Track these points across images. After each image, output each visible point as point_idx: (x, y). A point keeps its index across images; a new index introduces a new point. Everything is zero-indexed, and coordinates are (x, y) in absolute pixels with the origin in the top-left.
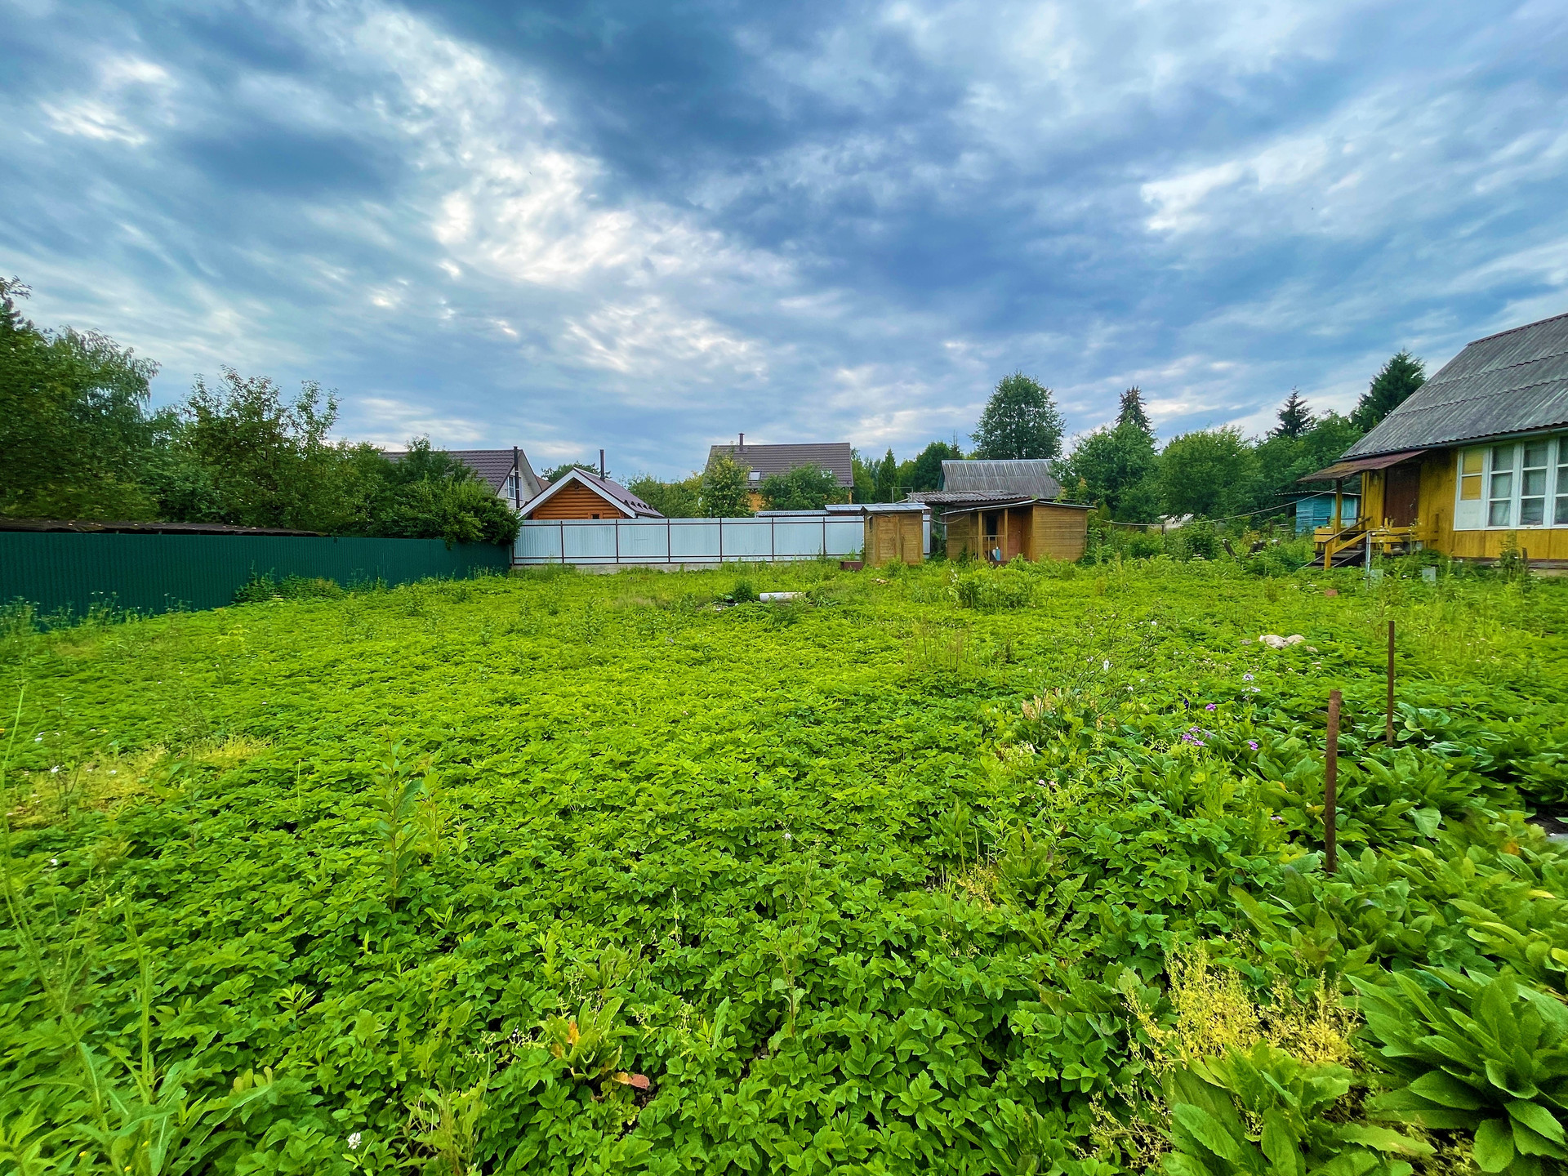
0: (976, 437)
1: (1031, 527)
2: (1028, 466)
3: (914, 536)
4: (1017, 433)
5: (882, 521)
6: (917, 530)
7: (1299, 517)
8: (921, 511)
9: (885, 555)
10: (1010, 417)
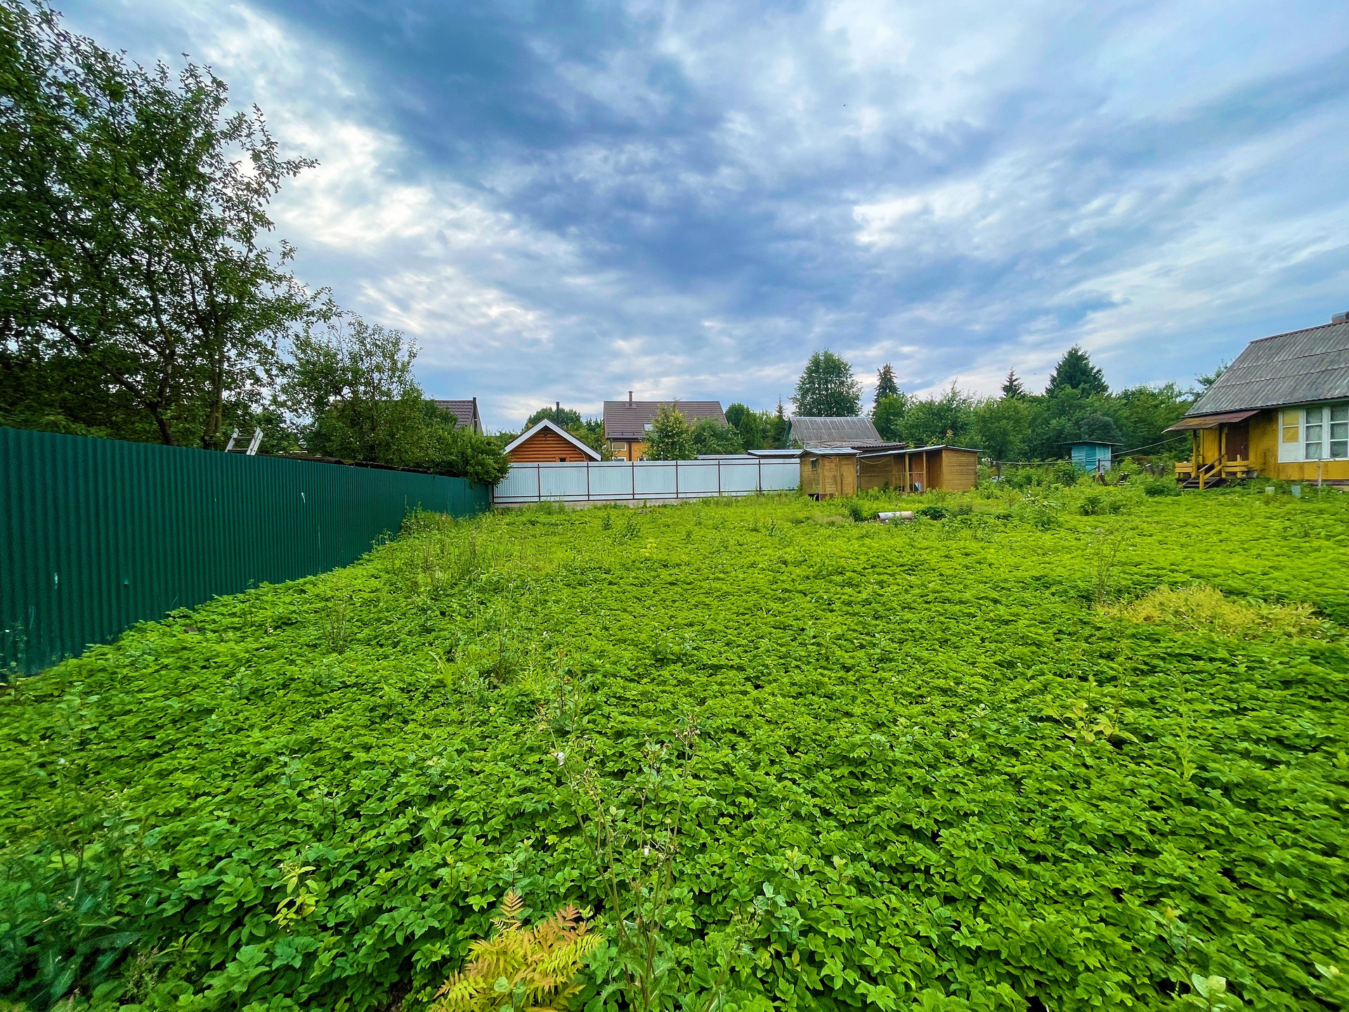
0: (795, 400)
1: (941, 466)
2: (853, 422)
3: (850, 473)
4: (826, 396)
5: (826, 462)
6: (852, 468)
7: (1074, 460)
8: (855, 454)
9: (830, 489)
10: (819, 384)
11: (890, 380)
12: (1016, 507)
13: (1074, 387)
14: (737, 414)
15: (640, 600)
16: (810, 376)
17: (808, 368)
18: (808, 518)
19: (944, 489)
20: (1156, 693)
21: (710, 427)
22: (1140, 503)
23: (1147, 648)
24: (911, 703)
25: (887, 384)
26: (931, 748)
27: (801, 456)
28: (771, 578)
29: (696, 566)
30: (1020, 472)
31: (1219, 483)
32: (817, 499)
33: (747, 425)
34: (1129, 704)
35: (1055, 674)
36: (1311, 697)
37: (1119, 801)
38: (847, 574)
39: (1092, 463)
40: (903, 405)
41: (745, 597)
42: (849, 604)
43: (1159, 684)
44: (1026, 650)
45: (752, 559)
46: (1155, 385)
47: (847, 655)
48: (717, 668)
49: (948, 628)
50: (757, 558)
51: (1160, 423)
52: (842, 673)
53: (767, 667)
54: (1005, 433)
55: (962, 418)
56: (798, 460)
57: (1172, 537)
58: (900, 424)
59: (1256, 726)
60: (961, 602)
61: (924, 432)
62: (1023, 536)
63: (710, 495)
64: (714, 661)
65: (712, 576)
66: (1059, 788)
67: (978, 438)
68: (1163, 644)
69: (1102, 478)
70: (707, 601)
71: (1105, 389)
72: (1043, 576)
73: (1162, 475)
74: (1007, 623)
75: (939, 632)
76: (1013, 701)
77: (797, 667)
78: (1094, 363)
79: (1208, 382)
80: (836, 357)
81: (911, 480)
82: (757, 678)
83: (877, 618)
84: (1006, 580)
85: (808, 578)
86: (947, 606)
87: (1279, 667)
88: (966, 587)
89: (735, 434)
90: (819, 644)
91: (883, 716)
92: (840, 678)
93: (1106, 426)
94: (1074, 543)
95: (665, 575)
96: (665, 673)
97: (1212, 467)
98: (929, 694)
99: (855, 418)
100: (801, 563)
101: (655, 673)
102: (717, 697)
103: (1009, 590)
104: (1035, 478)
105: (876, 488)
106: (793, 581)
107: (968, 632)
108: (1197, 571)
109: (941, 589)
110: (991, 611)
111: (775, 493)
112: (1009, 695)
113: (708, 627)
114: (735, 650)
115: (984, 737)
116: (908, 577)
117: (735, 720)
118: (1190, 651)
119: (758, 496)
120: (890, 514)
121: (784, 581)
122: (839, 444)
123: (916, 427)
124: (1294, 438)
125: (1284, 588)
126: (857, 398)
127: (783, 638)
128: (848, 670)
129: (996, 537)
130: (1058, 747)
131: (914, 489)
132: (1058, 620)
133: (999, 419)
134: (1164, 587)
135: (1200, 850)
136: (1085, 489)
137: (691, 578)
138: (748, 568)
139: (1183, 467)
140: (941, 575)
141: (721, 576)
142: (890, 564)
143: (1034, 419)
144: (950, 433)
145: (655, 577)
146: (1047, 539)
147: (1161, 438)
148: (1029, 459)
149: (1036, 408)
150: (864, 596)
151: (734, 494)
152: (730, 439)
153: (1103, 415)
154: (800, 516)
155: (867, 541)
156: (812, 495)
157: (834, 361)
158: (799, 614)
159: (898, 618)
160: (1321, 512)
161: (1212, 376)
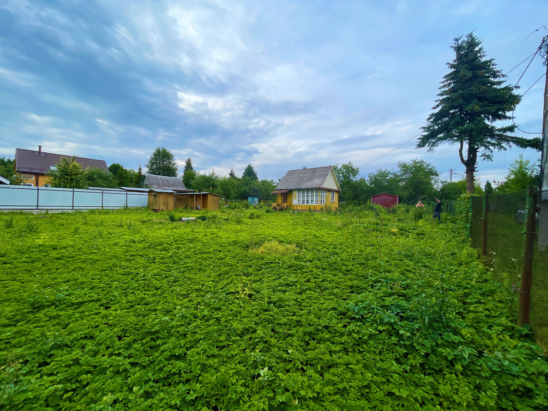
0: (148, 166)
1: (207, 200)
2: (174, 180)
3: (171, 201)
4: (162, 167)
5: (161, 195)
6: (172, 199)
7: (249, 200)
8: (174, 193)
9: (162, 207)
10: (160, 161)
11: (190, 164)
12: (230, 216)
13: (249, 177)
14: (116, 169)
15: (29, 271)
16: (155, 157)
17: (155, 153)
18: (149, 220)
19: (208, 209)
20: (262, 276)
21: (98, 173)
22: (264, 215)
23: (260, 262)
24: (184, 298)
25: (189, 166)
26: (189, 316)
27: (149, 192)
28: (125, 250)
29: (79, 247)
30: (233, 204)
31: (281, 210)
32: (155, 212)
33: (121, 174)
34: (255, 281)
35: (236, 276)
36: (294, 270)
37: (248, 317)
38: (164, 245)
39: (253, 202)
40: (195, 175)
41: (108, 261)
42: (163, 258)
43: (263, 273)
44: (227, 268)
45: (116, 241)
46: (269, 180)
47: (158, 282)
48: (80, 304)
49: (202, 264)
50: (119, 241)
51: (270, 191)
52: (155, 291)
53: (114, 296)
54: (229, 190)
55: (216, 183)
56: (147, 194)
57: (270, 225)
58: (193, 183)
59: (282, 281)
60: (208, 253)
61: (202, 187)
62: (232, 226)
63: (95, 208)
64: (80, 300)
65: (89, 252)
66: (232, 318)
67: (220, 191)
68: (264, 260)
69: (255, 207)
70: (83, 266)
71: (257, 179)
72: (236, 241)
73: (269, 207)
74: (223, 259)
75: (198, 266)
76: (221, 289)
77: (132, 293)
78: (255, 170)
79: (280, 180)
80: (168, 151)
81: (196, 205)
82: (108, 303)
83: (175, 263)
84: (224, 243)
85: (145, 248)
86: (203, 255)
87: (288, 262)
88: (211, 246)
89: (114, 178)
90: (145, 280)
91: (170, 307)
92: (153, 294)
93: (257, 190)
94: (246, 228)
95: (54, 254)
96: (40, 315)
97: (280, 205)
98: (192, 292)
99: (175, 178)
100: (142, 241)
101: (31, 316)
102: (78, 320)
103: (225, 246)
104: (237, 206)
105: (182, 208)
106: (137, 250)
107: (209, 264)
108: (274, 236)
109: (201, 248)
110: (218, 255)
111: (135, 208)
112: (220, 286)
113: (79, 281)
114: (96, 291)
115: (210, 306)
116: (189, 244)
117: (86, 331)
118: (270, 261)
119: (125, 209)
120: (186, 219)
121: (132, 251)
122: (167, 188)
123: (199, 184)
124: (296, 198)
125: (291, 240)
126: (176, 170)
127: (126, 279)
128: (157, 289)
129: (224, 227)
130: (233, 303)
131: (197, 208)
132: (238, 256)
133: (227, 185)
134: (266, 242)
135: (267, 326)
136: (251, 210)
137: (73, 254)
138: (113, 246)
139: (274, 205)
140: (203, 243)
141: (96, 251)
142: (183, 239)
143: (238, 186)
144: (211, 188)
145: (44, 256)
146: (239, 227)
147: (270, 195)
148: (236, 200)
149: (239, 182)
150: (170, 254)
151: (111, 208)
152: (110, 180)
153: (257, 187)
154: (146, 219)
155: (175, 230)
156: (153, 210)
157: (167, 153)
158: (137, 266)
159: (183, 262)
160: (300, 218)
161: (281, 179)
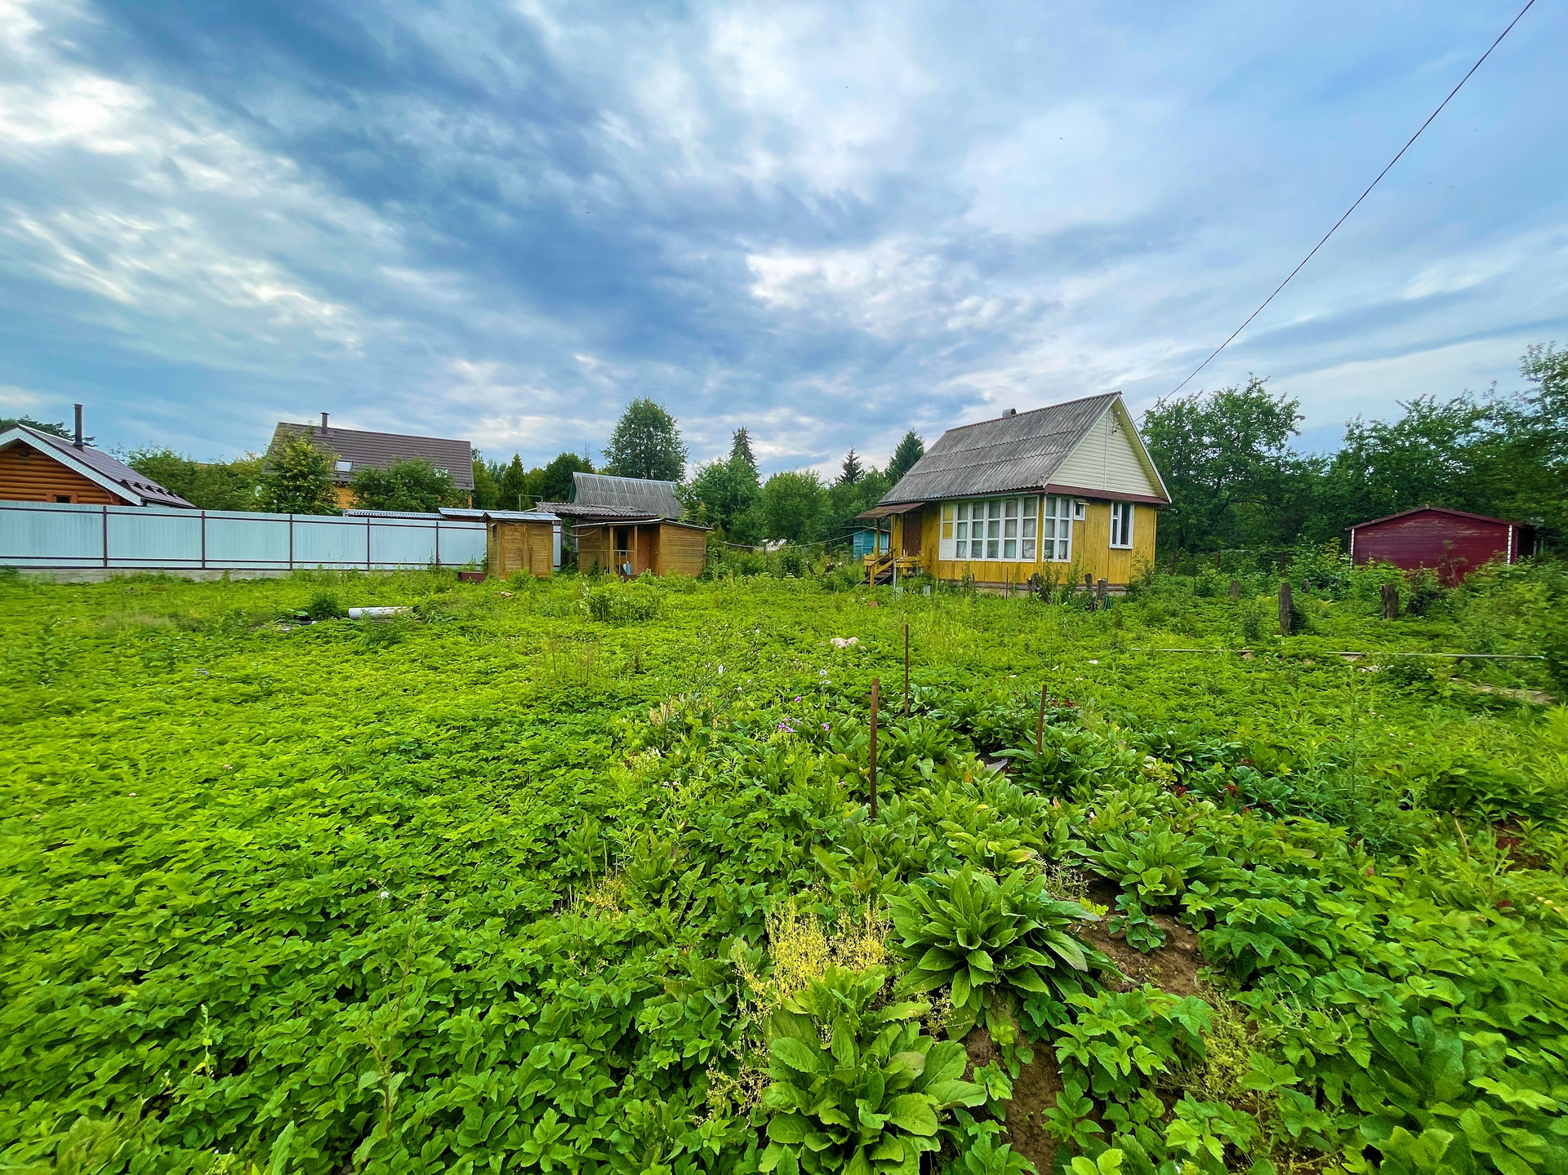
0: (608, 454)
1: (658, 544)
2: (656, 487)
3: (543, 548)
4: (645, 453)
5: (507, 528)
6: (547, 541)
7: (855, 546)
8: (550, 522)
9: (511, 566)
10: (639, 439)
11: (745, 446)
31: (890, 579)
97: (886, 562)
99: (663, 483)
124: (950, 536)
139: (868, 560)
